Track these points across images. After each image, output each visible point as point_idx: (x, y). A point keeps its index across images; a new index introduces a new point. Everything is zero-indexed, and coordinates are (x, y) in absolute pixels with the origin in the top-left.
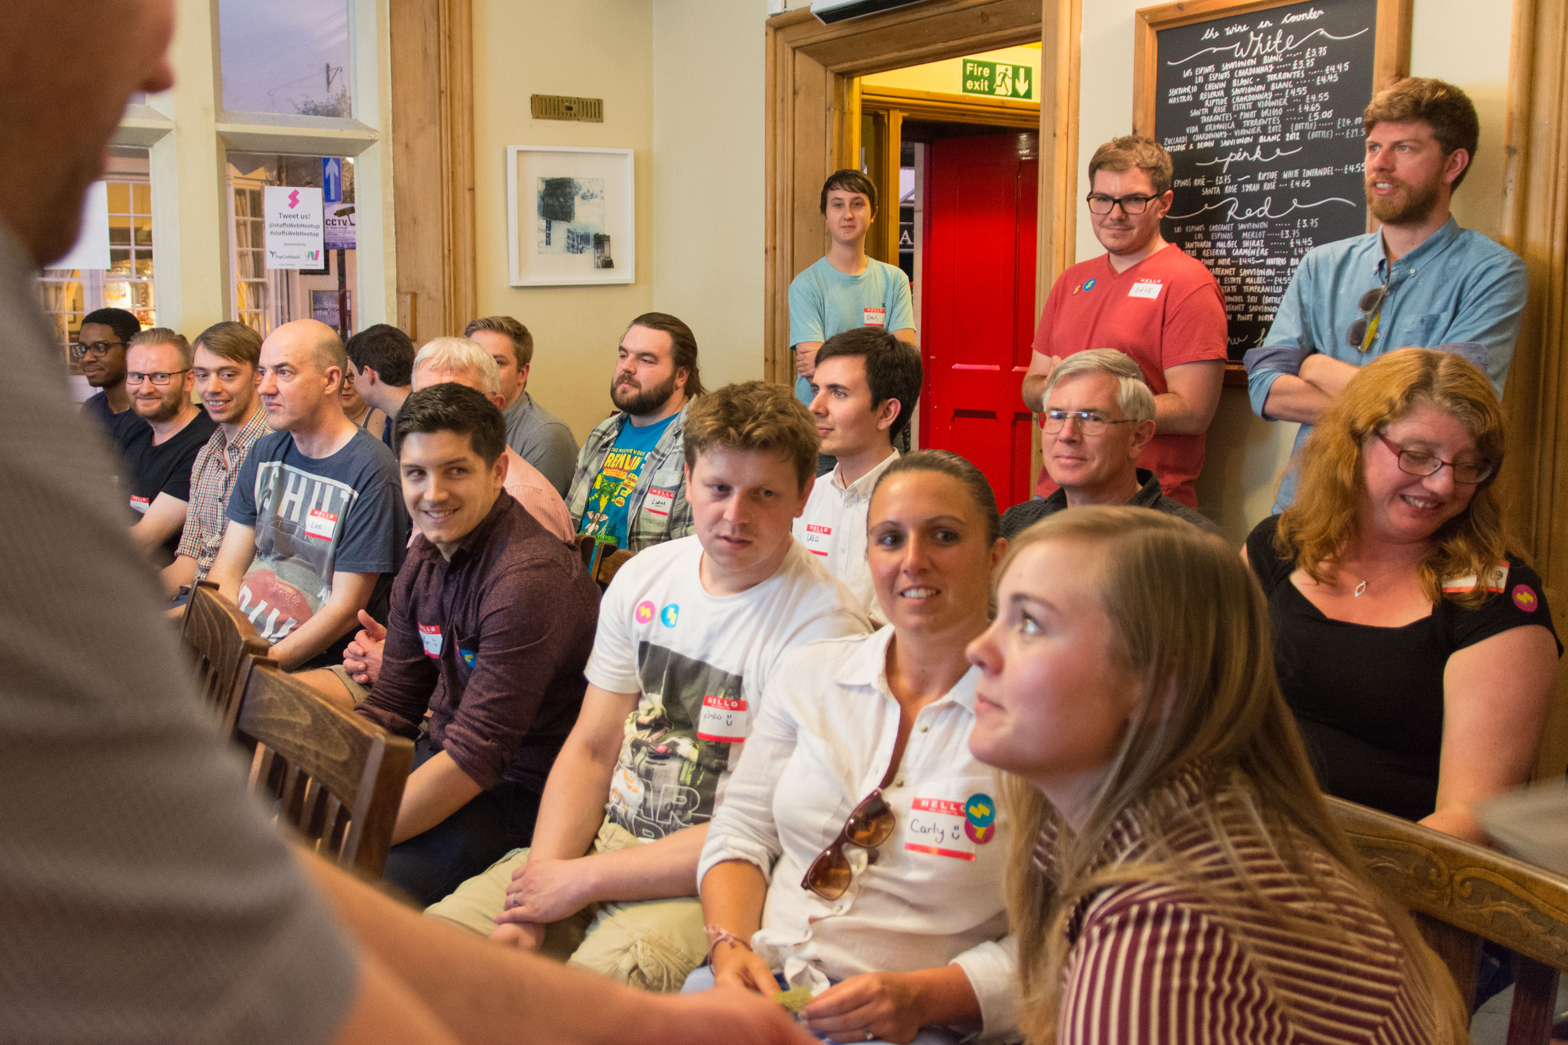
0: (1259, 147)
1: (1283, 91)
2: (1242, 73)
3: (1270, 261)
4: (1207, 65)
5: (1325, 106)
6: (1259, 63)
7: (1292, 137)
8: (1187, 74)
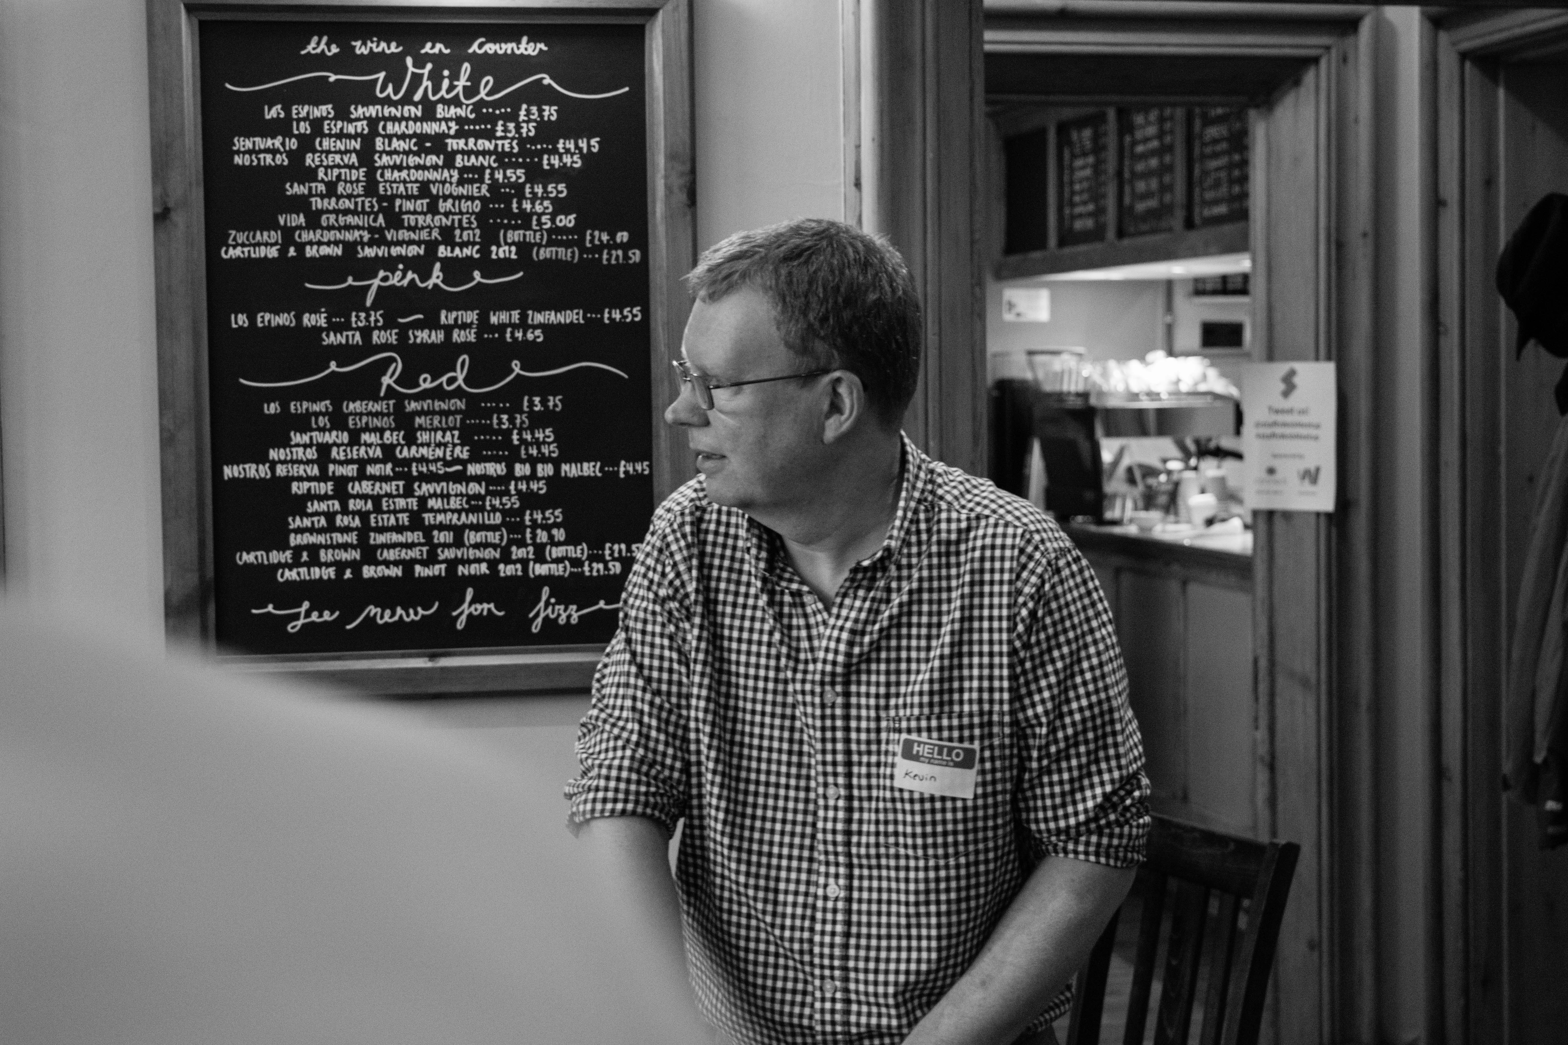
0: (438, 266)
1: (481, 170)
2: (391, 128)
3: (473, 469)
4: (317, 103)
5: (560, 207)
6: (429, 115)
7: (500, 252)
8: (274, 112)
